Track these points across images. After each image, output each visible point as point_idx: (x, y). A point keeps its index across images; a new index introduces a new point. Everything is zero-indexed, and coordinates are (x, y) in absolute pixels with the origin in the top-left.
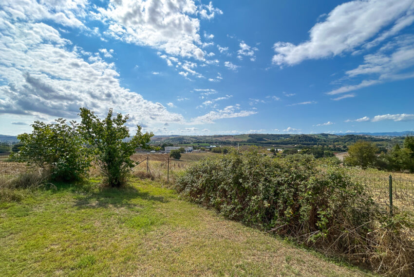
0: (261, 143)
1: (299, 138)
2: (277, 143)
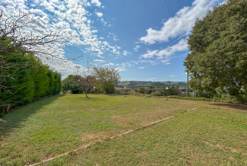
0: (135, 86)
1: (156, 83)
2: (144, 87)
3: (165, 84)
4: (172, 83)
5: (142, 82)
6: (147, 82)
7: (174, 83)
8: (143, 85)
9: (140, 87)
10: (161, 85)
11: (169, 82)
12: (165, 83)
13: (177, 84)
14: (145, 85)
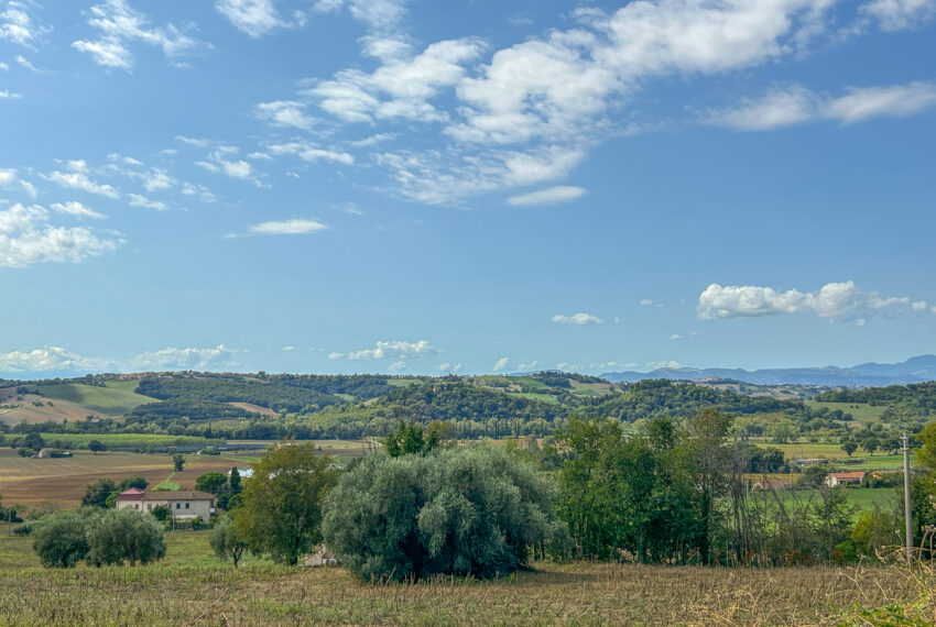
0: (208, 434)
1: (429, 397)
2: (304, 434)
3: (521, 404)
4: (578, 389)
5: (289, 380)
6: (341, 379)
7: (599, 391)
8: (291, 420)
9: (267, 434)
10: (480, 414)
11: (557, 381)
12: (515, 392)
13: (627, 396)
14: (314, 421)
